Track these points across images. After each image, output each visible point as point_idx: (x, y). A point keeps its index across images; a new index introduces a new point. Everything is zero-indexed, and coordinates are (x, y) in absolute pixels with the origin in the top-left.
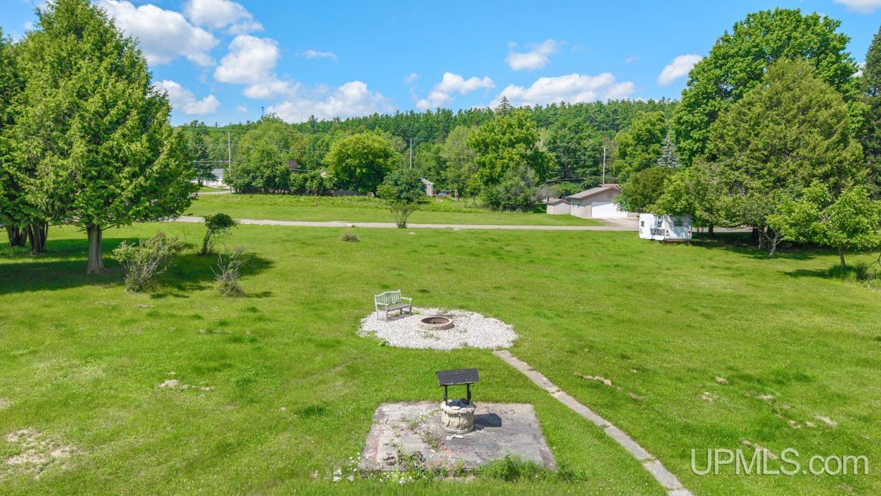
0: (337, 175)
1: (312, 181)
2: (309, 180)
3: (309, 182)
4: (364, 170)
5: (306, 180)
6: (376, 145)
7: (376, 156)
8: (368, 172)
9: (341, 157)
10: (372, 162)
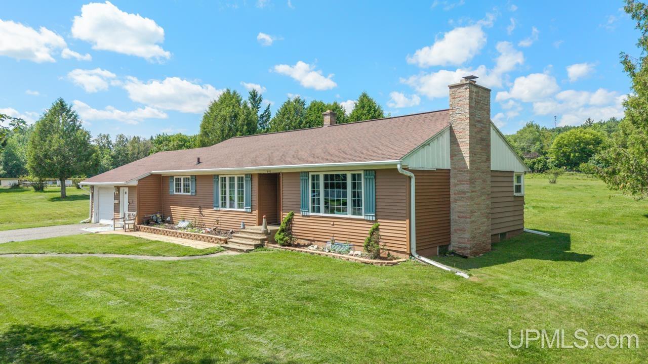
0: (558, 159)
1: (538, 164)
2: (537, 163)
3: (536, 165)
4: (577, 155)
5: (534, 163)
6: (587, 136)
7: (588, 143)
8: (579, 155)
9: (560, 146)
10: (585, 148)
